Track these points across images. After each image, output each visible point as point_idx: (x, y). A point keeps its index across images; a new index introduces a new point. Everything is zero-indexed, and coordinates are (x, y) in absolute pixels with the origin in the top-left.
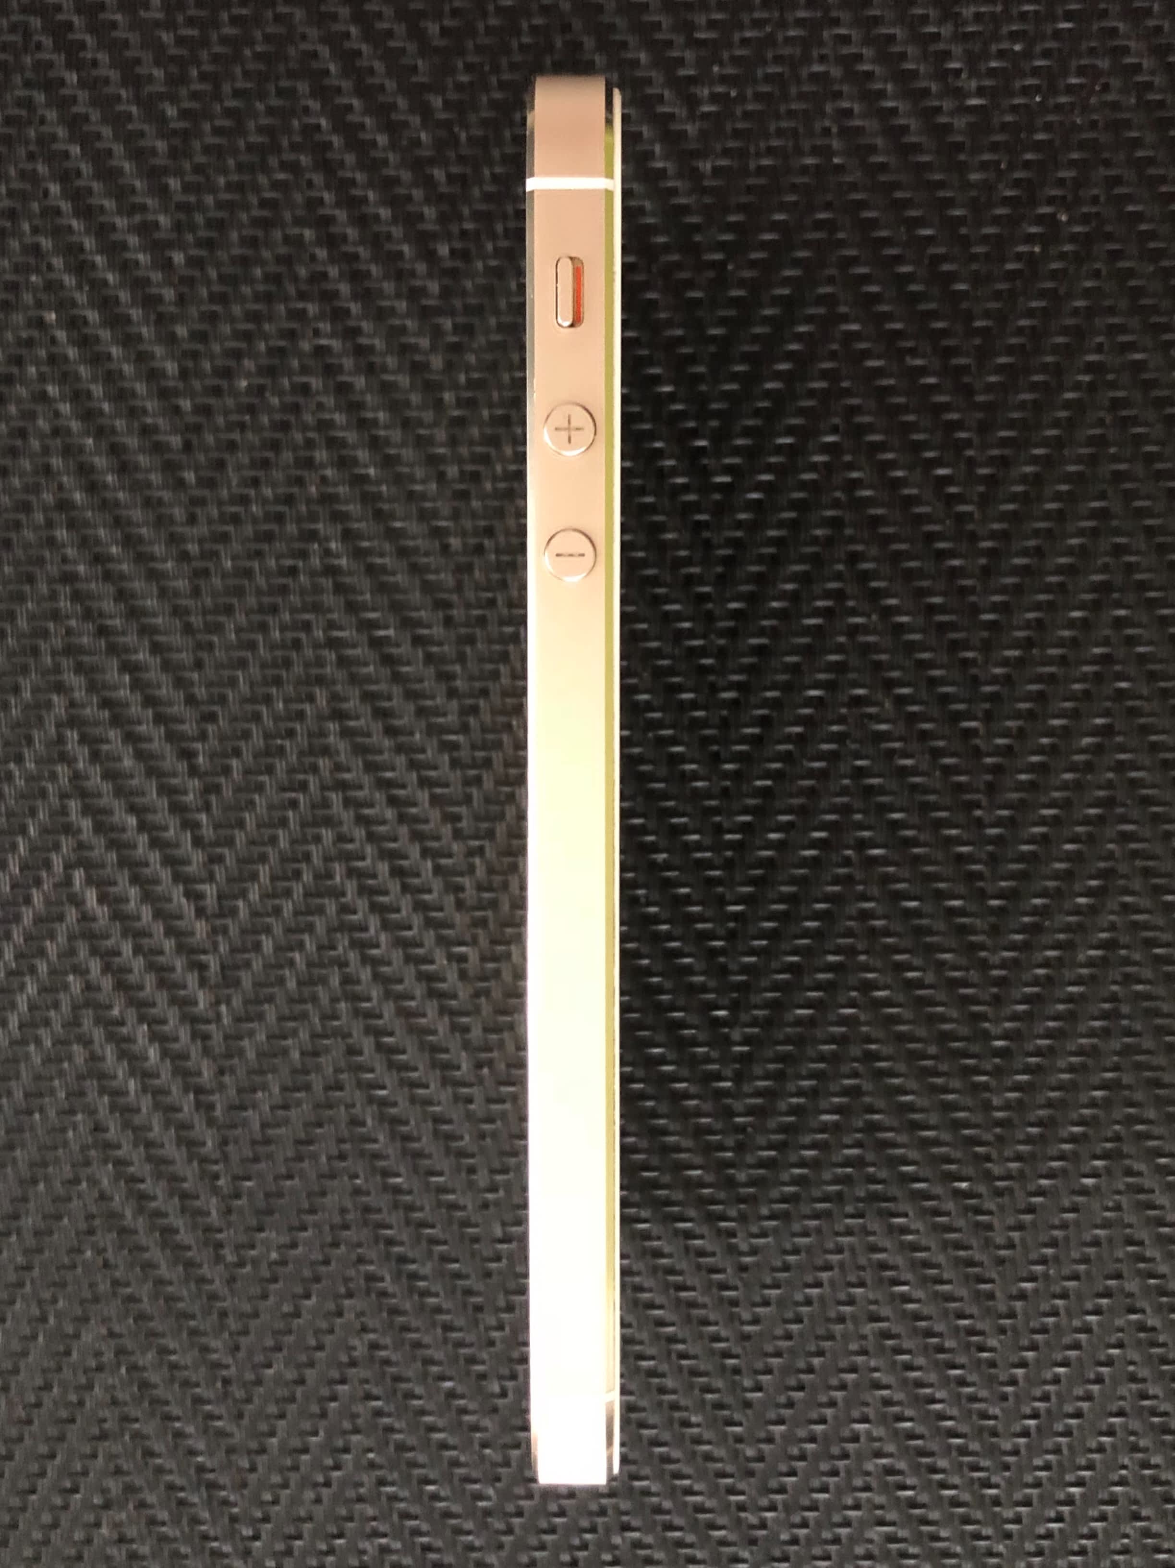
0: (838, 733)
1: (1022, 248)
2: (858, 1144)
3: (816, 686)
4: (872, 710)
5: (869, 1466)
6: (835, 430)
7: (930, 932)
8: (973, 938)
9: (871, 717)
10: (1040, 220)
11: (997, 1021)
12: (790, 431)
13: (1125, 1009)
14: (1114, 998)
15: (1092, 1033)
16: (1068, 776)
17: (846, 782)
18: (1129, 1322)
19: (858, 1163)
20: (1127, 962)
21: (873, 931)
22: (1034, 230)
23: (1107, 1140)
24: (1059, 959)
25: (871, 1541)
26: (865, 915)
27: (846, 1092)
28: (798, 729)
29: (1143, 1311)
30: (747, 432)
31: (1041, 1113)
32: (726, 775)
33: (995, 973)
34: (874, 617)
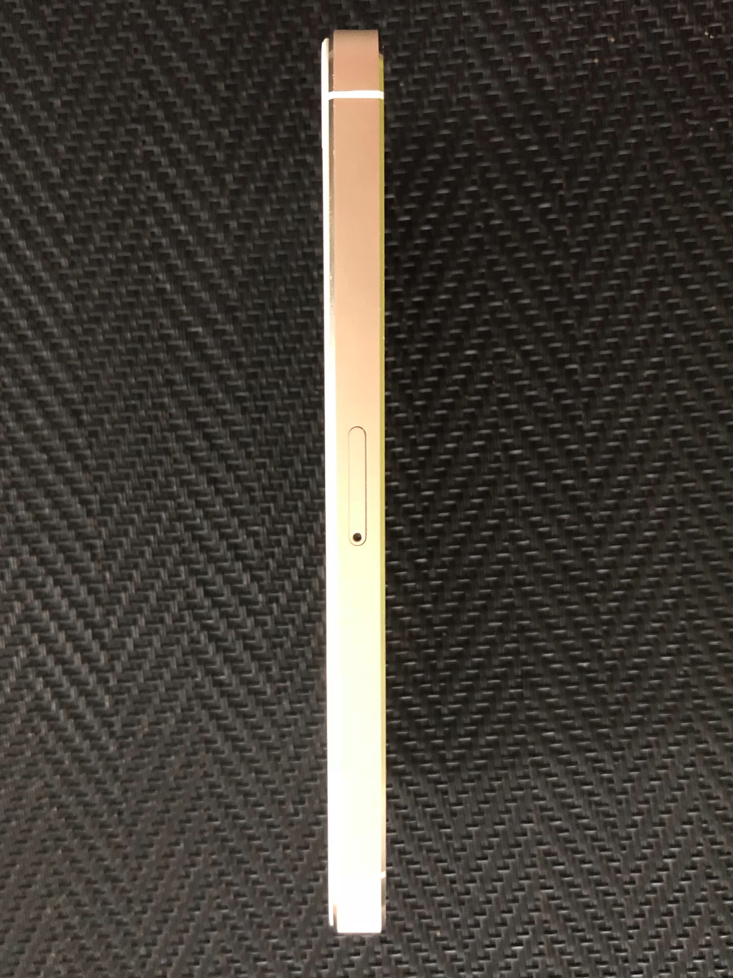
0: (488, 377)
1: (587, 61)
2: (514, 641)
3: (472, 347)
4: (509, 361)
5: (535, 851)
6: (474, 183)
7: (553, 502)
8: (582, 504)
9: (508, 365)
10: (597, 42)
11: (600, 556)
12: (447, 185)
13: (683, 545)
14: (675, 538)
15: (662, 562)
16: (636, 396)
17: (494, 408)
18: (698, 750)
19: (516, 652)
20: (682, 514)
21: (516, 502)
22: (594, 49)
23: (676, 631)
24: (638, 514)
25: (538, 900)
26: (510, 493)
27: (505, 607)
28: (462, 376)
29: (706, 742)
30: (419, 187)
31: (633, 615)
32: (416, 408)
33: (597, 525)
34: (506, 301)
